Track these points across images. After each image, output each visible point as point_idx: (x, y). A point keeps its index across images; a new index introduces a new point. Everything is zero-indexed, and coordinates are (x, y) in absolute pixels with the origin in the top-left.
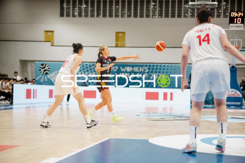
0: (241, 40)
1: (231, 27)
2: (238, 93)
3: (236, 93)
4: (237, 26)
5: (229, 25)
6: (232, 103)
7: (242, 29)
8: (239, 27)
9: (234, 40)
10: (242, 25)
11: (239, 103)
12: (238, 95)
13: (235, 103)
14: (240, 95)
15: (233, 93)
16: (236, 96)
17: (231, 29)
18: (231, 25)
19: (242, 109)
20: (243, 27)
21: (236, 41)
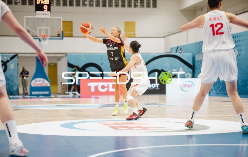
0: (49, 28)
1: (38, 14)
2: (46, 82)
3: (44, 82)
4: (43, 14)
5: (36, 13)
6: (41, 93)
7: (48, 17)
8: (45, 14)
9: (42, 28)
10: (49, 12)
11: (47, 93)
12: (46, 84)
13: (43, 93)
14: (48, 84)
15: (41, 82)
16: (44, 85)
17: (38, 16)
18: (38, 12)
19: (50, 98)
20: (50, 15)
21: (43, 29)
